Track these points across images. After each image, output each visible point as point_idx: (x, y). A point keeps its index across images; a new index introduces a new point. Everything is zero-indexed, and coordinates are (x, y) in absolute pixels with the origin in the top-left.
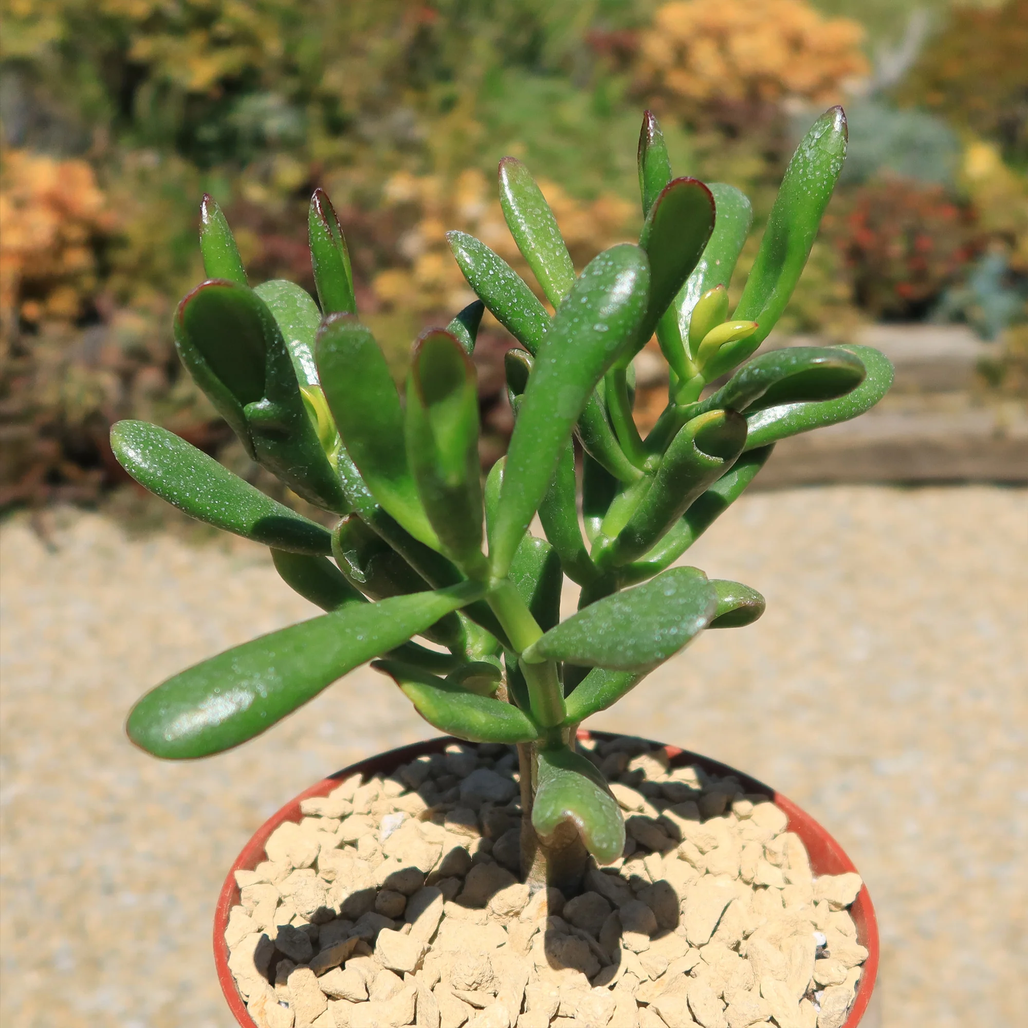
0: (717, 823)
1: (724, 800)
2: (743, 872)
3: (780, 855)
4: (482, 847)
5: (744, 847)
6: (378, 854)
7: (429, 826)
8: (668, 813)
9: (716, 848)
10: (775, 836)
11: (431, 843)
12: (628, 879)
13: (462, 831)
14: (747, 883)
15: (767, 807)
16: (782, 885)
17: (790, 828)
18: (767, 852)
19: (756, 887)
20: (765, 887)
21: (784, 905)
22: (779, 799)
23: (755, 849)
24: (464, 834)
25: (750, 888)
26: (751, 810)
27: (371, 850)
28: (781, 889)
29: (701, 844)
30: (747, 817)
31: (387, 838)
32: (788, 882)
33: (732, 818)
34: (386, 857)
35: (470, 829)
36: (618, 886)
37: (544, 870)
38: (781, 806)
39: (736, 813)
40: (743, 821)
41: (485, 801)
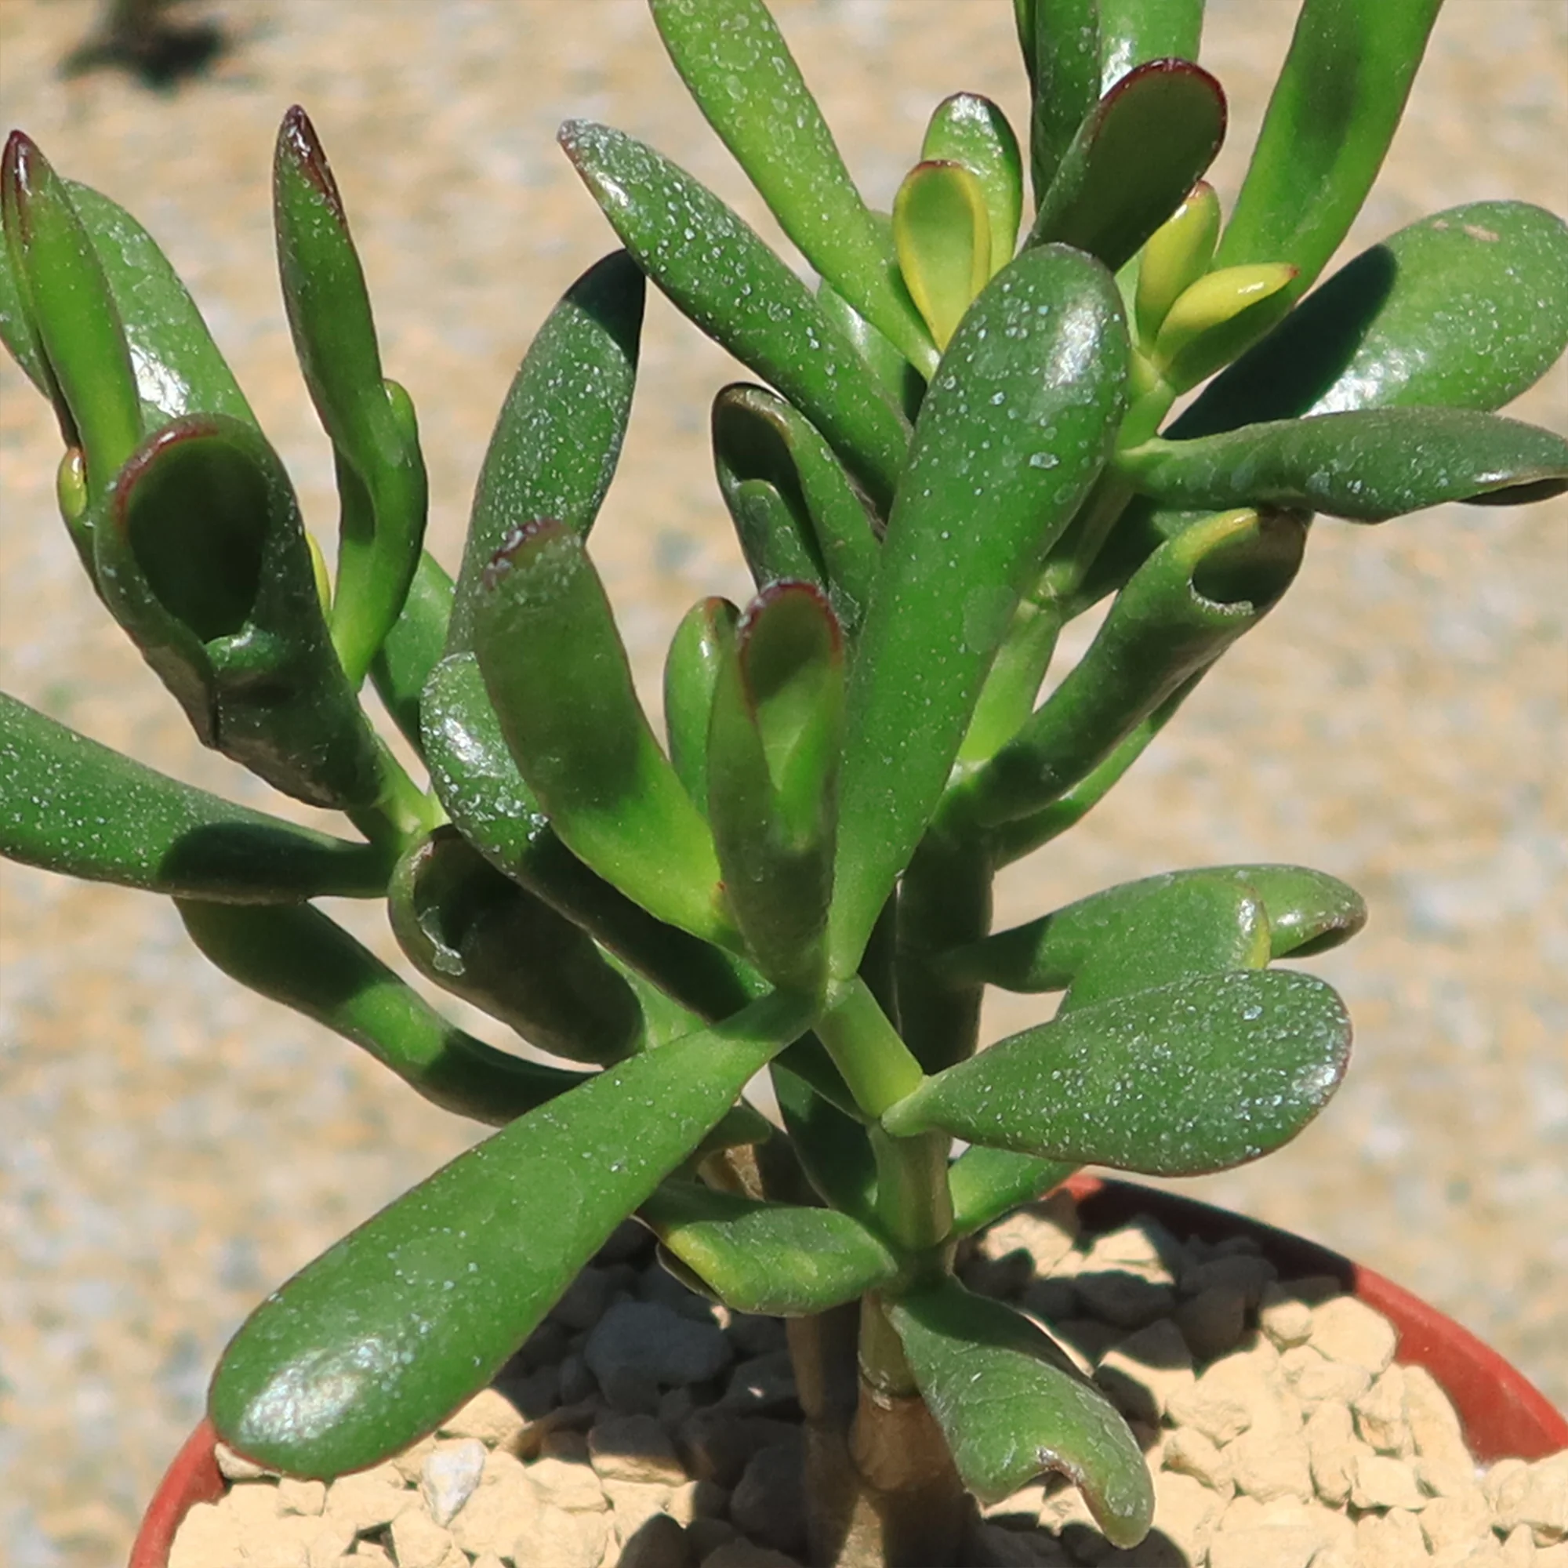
0: (1231, 1368)
1: (1239, 1306)
2: (1323, 1482)
3: (1397, 1426)
4: (700, 1502)
5: (1306, 1418)
6: (456, 1553)
7: (549, 1468)
8: (1114, 1359)
9: (1243, 1430)
10: (1374, 1379)
11: (571, 1510)
12: (1057, 1532)
13: (641, 1471)
14: (1333, 1505)
15: (1344, 1308)
16: (1419, 1501)
17: (1406, 1352)
18: (1363, 1422)
19: (1355, 1513)
20: (1381, 1510)
21: (1429, 1547)
22: (1365, 1282)
23: (1333, 1418)
24: (647, 1479)
25: (1341, 1516)
26: (1309, 1325)
27: (436, 1549)
28: (1418, 1511)
29: (1211, 1427)
30: (1301, 1341)
31: (456, 1512)
32: (1428, 1490)
33: (1265, 1346)
34: (471, 1557)
35: (661, 1466)
36: (1044, 1554)
37: (877, 1545)
38: (1374, 1302)
39: (1272, 1334)
40: (1291, 1353)
41: (664, 1388)
